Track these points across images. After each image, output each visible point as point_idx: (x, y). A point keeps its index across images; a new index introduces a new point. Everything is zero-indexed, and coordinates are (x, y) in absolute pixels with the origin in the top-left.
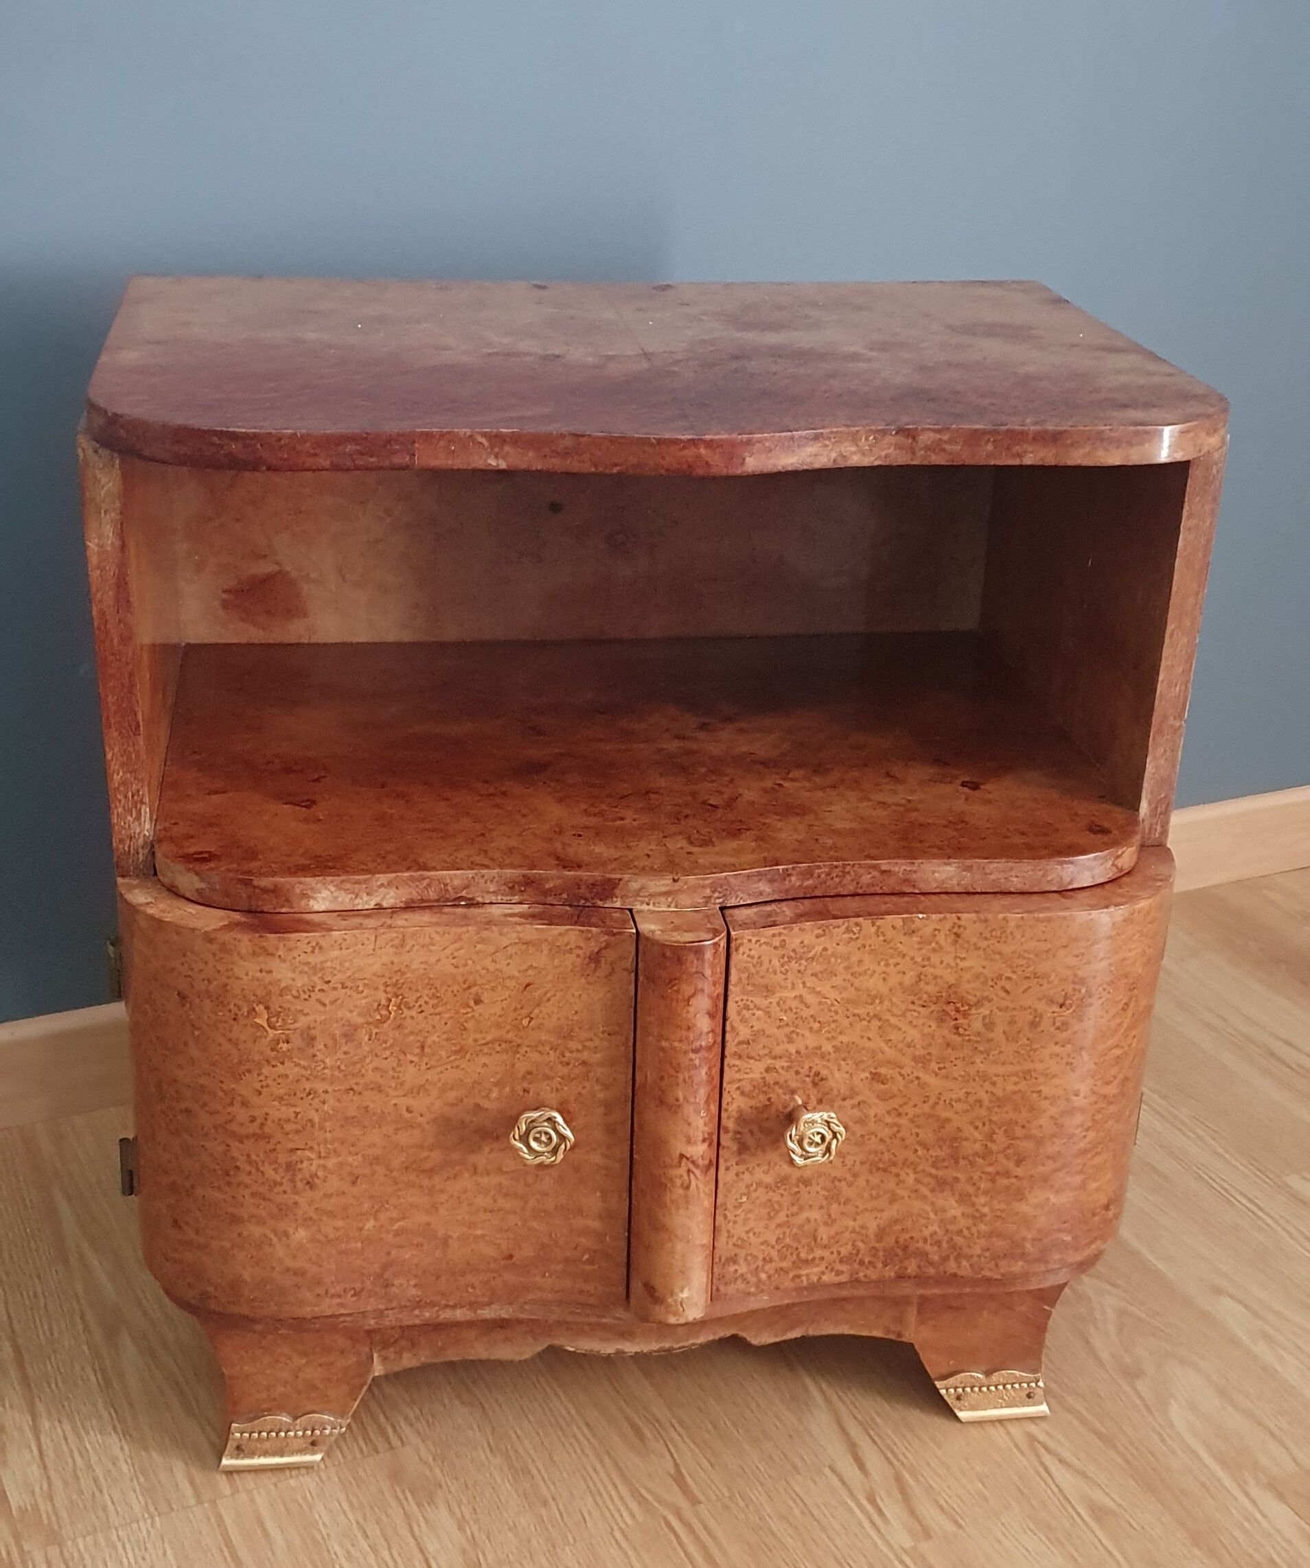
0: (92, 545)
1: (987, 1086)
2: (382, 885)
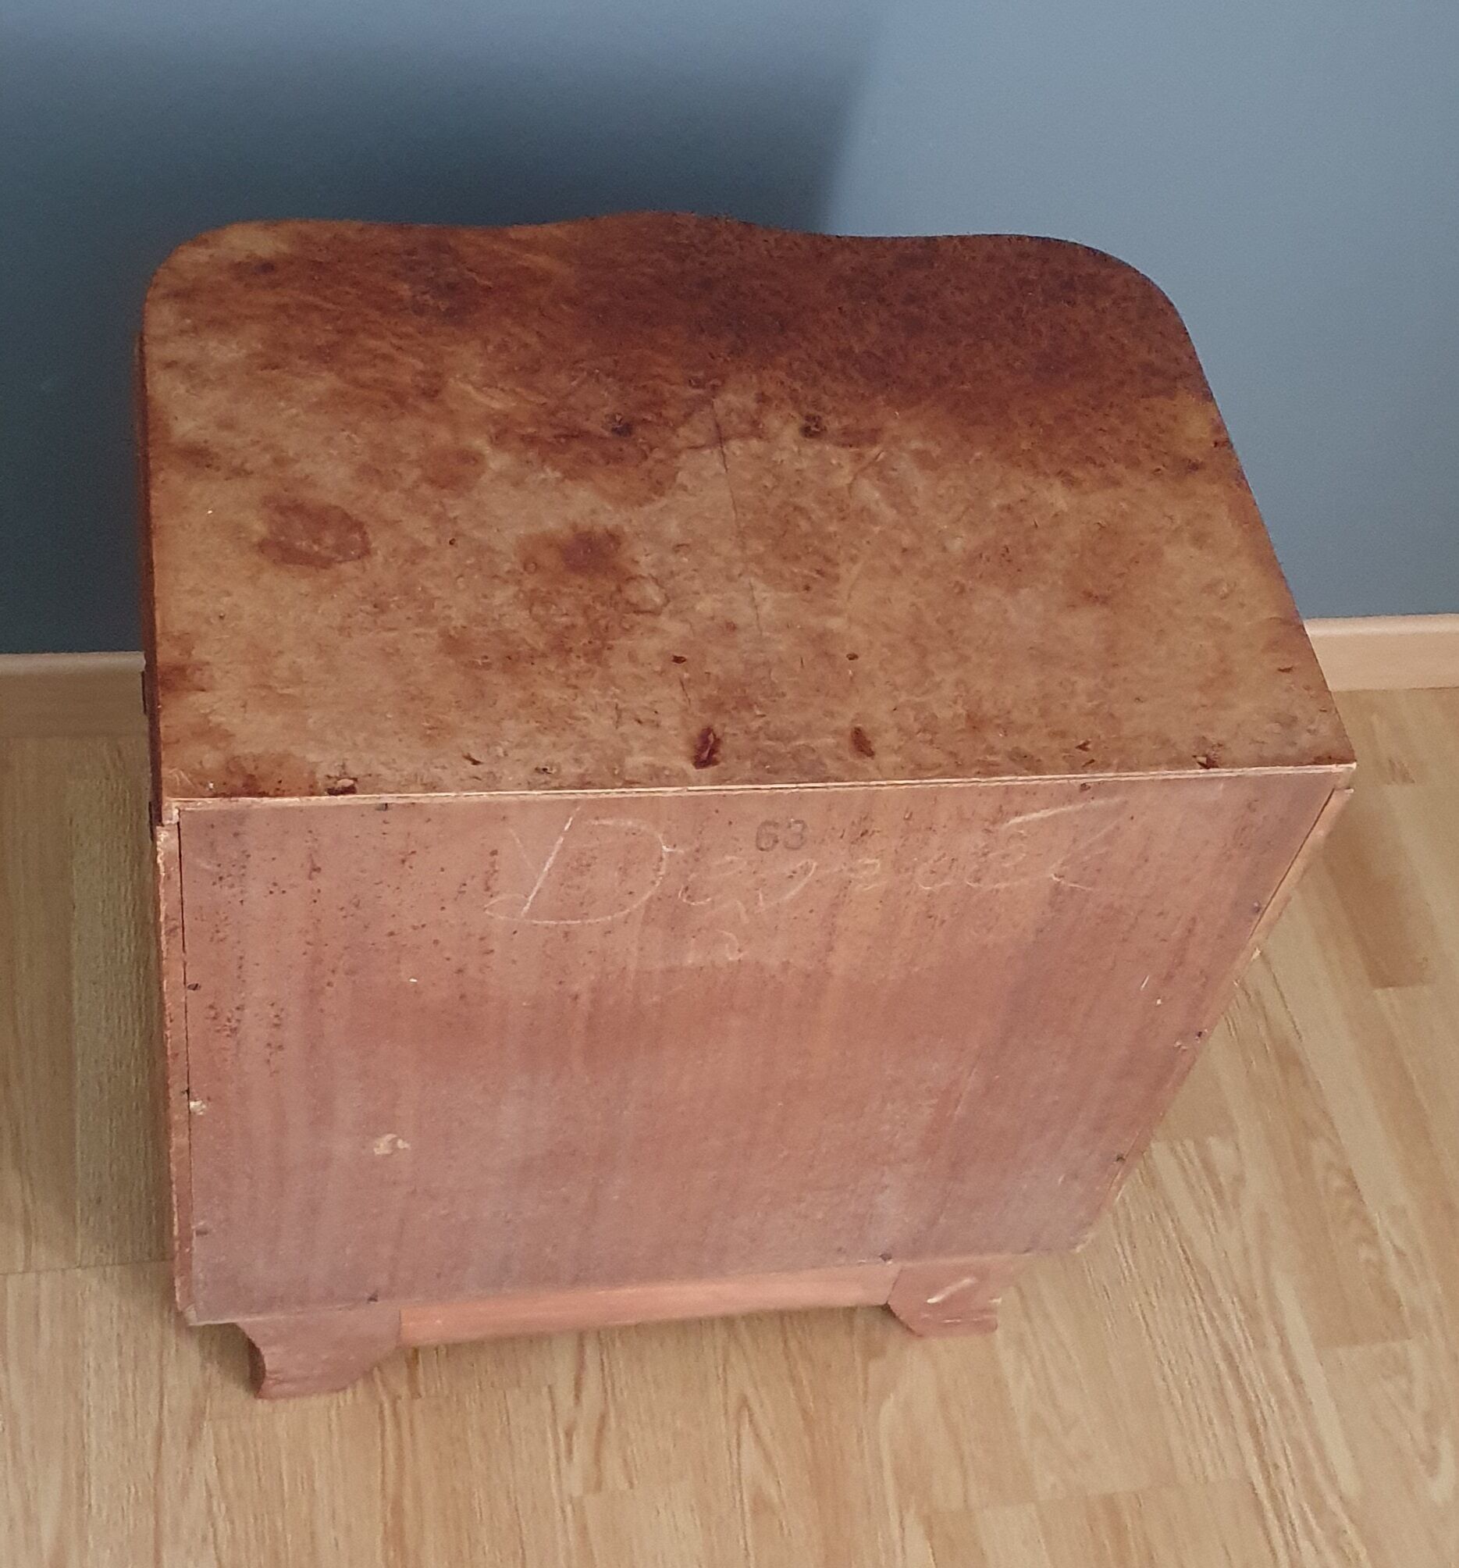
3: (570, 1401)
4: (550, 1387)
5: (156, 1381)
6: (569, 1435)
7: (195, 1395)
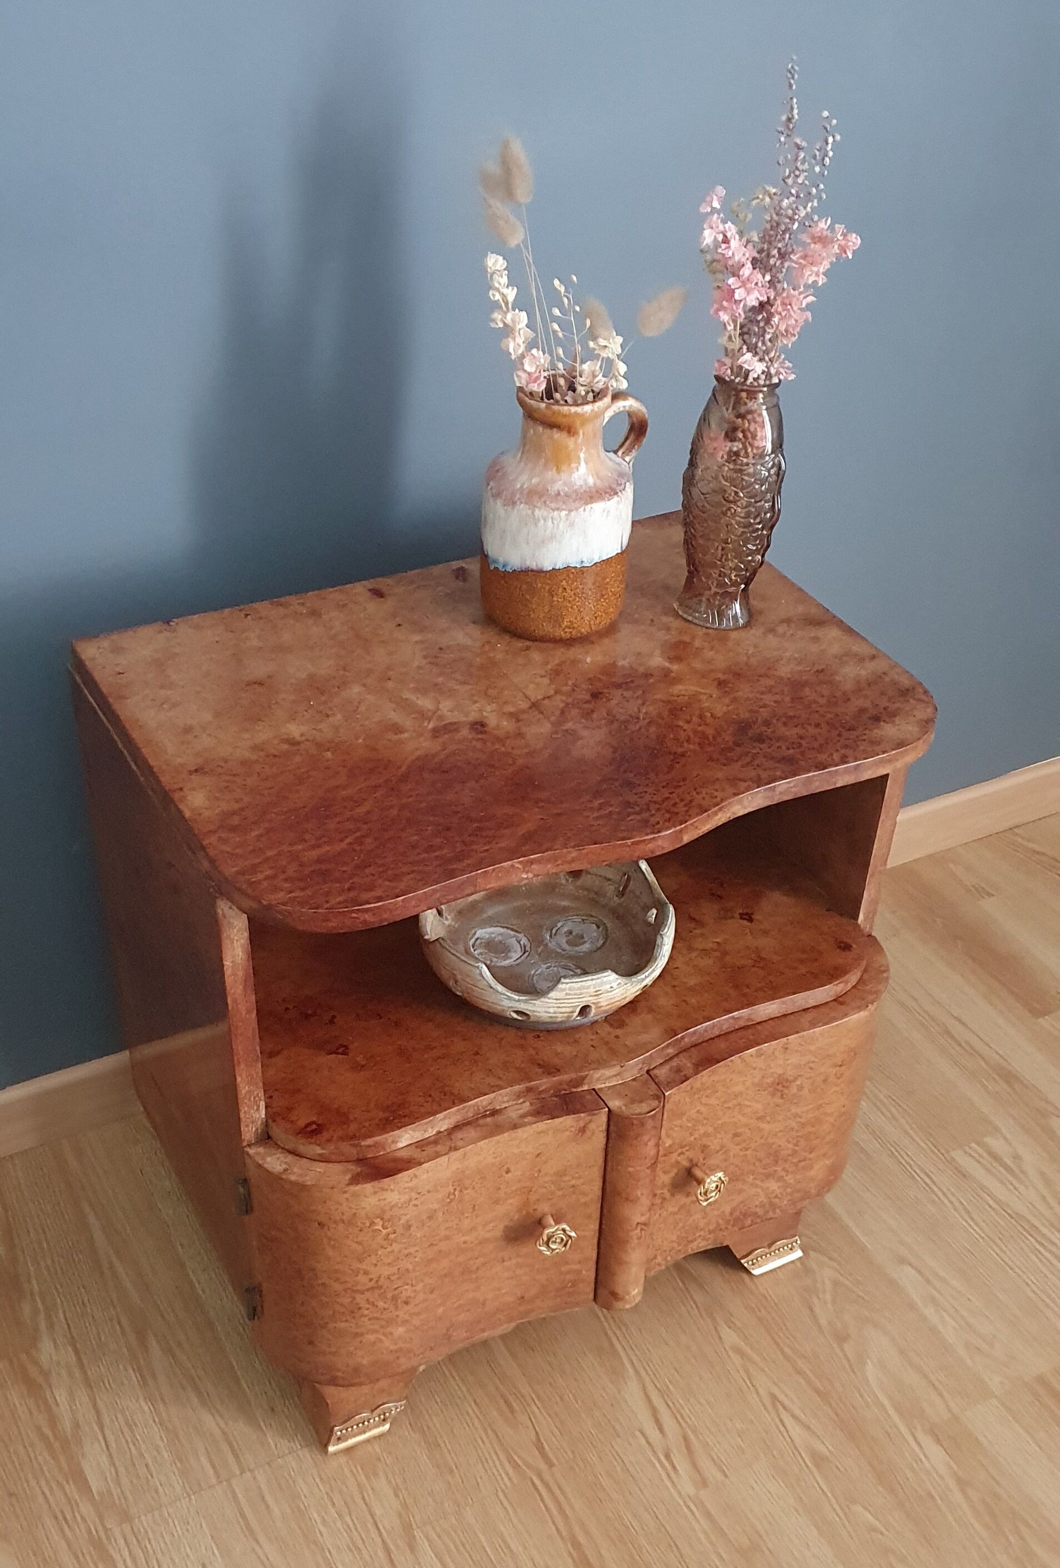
3: (657, 1435)
4: (640, 1431)
5: (368, 1517)
6: (667, 1456)
7: (400, 1515)
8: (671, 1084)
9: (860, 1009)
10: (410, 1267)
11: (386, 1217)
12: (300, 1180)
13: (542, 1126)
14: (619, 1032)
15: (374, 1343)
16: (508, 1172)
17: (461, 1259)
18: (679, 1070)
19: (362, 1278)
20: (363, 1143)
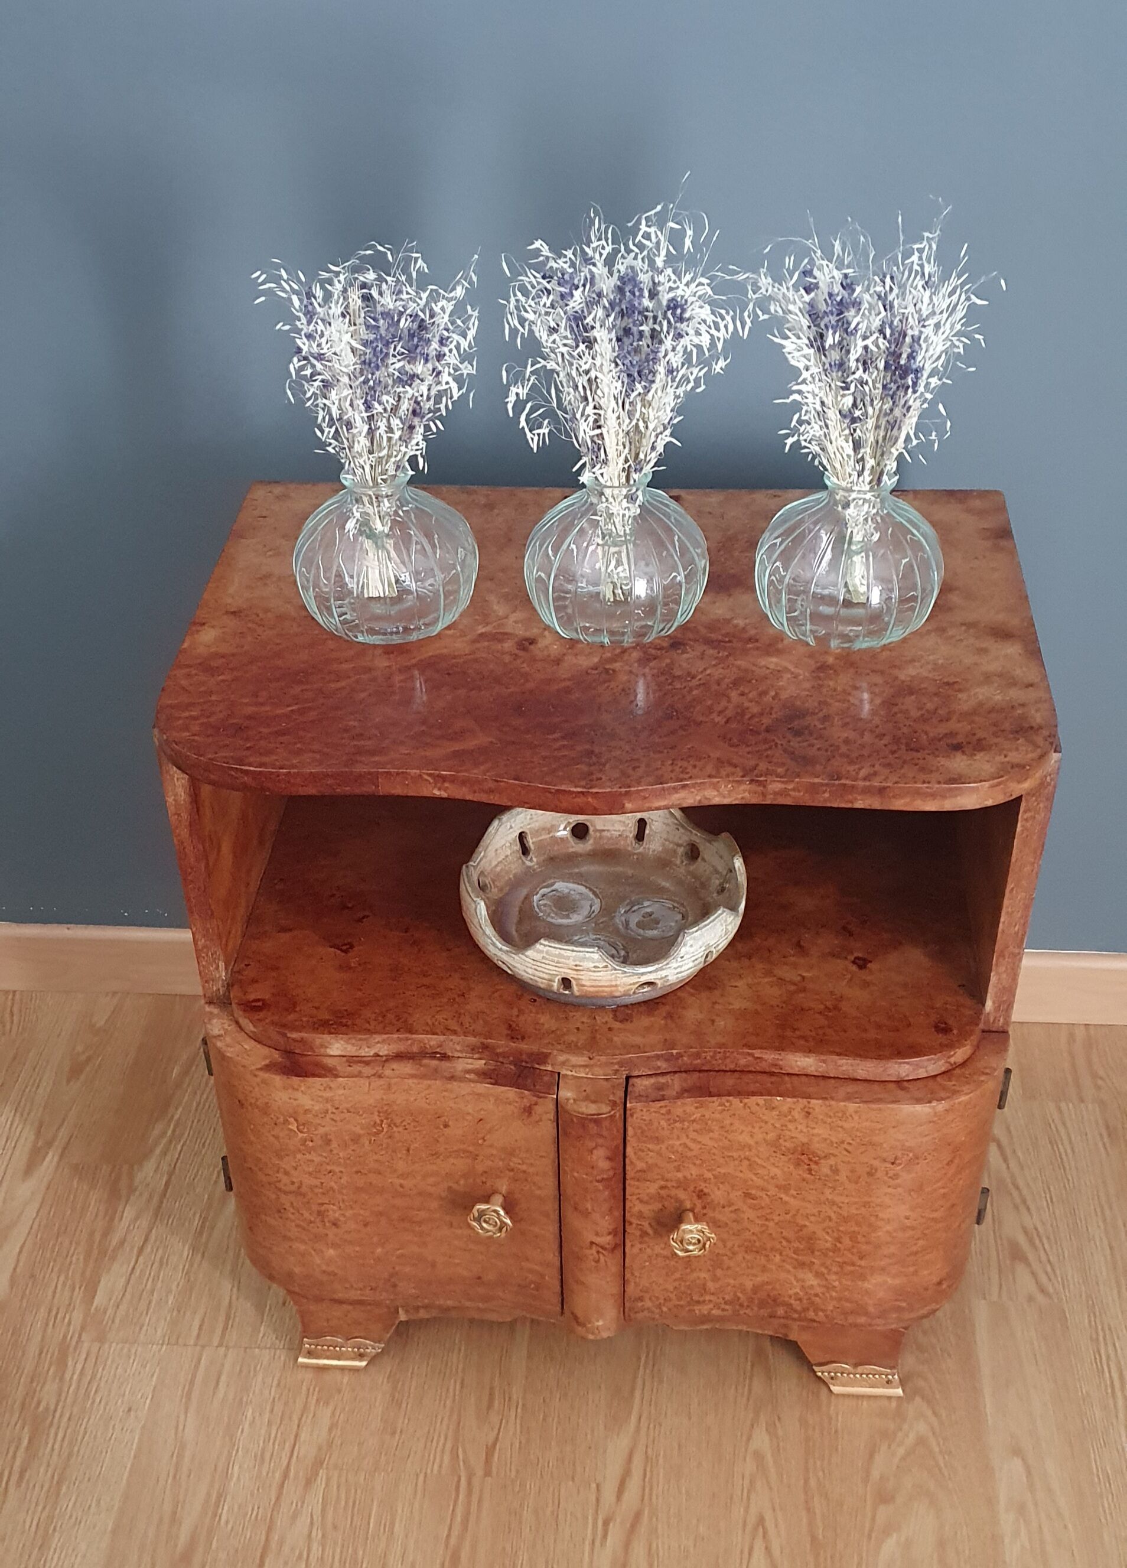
0: (170, 800)
1: (835, 1208)
2: (378, 1042)
3: (613, 1499)
4: (598, 1486)
5: (292, 1437)
7: (320, 1449)
8: (644, 1098)
9: (918, 1101)
10: (336, 1187)
11: (301, 1119)
12: (224, 1048)
13: (484, 1087)
14: (617, 1025)
15: (303, 1255)
16: (446, 1126)
17: (398, 1202)
18: (660, 1088)
19: (285, 1179)
20: (289, 1035)
